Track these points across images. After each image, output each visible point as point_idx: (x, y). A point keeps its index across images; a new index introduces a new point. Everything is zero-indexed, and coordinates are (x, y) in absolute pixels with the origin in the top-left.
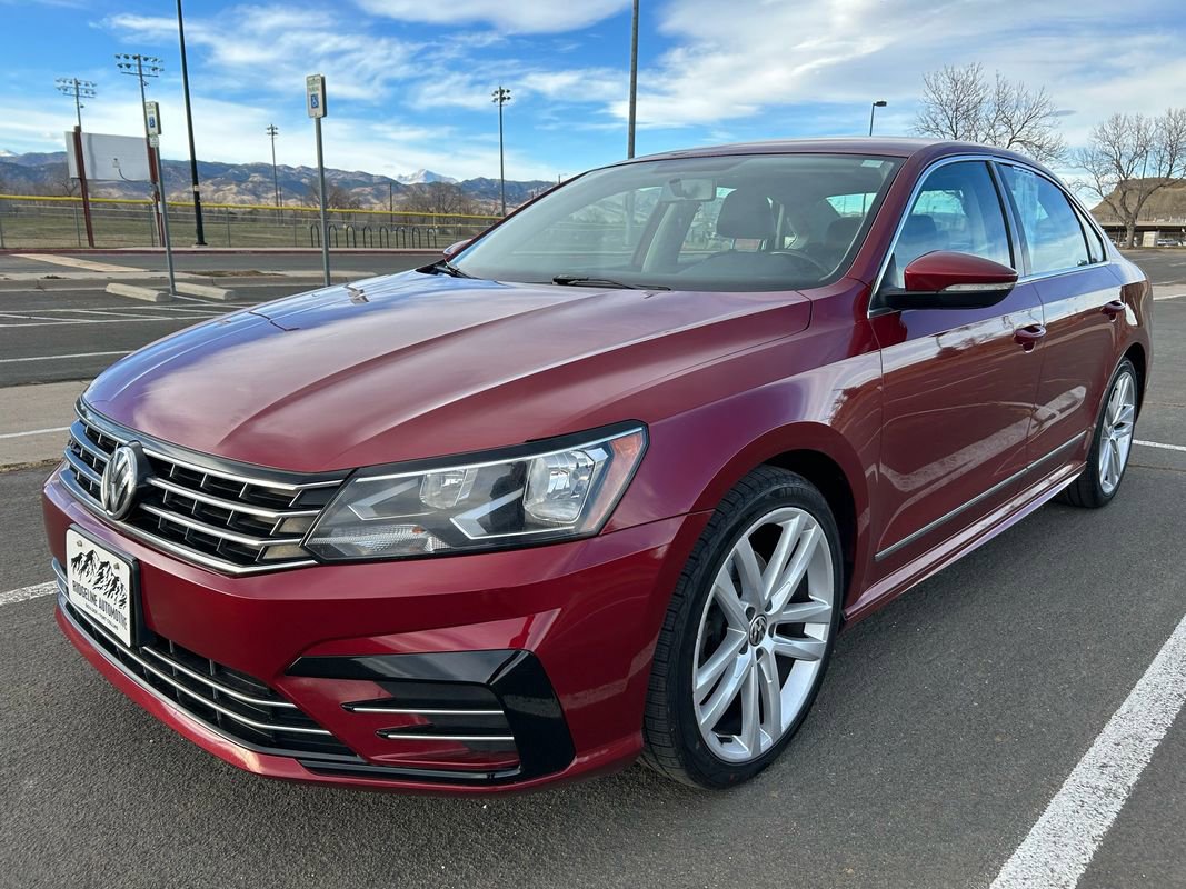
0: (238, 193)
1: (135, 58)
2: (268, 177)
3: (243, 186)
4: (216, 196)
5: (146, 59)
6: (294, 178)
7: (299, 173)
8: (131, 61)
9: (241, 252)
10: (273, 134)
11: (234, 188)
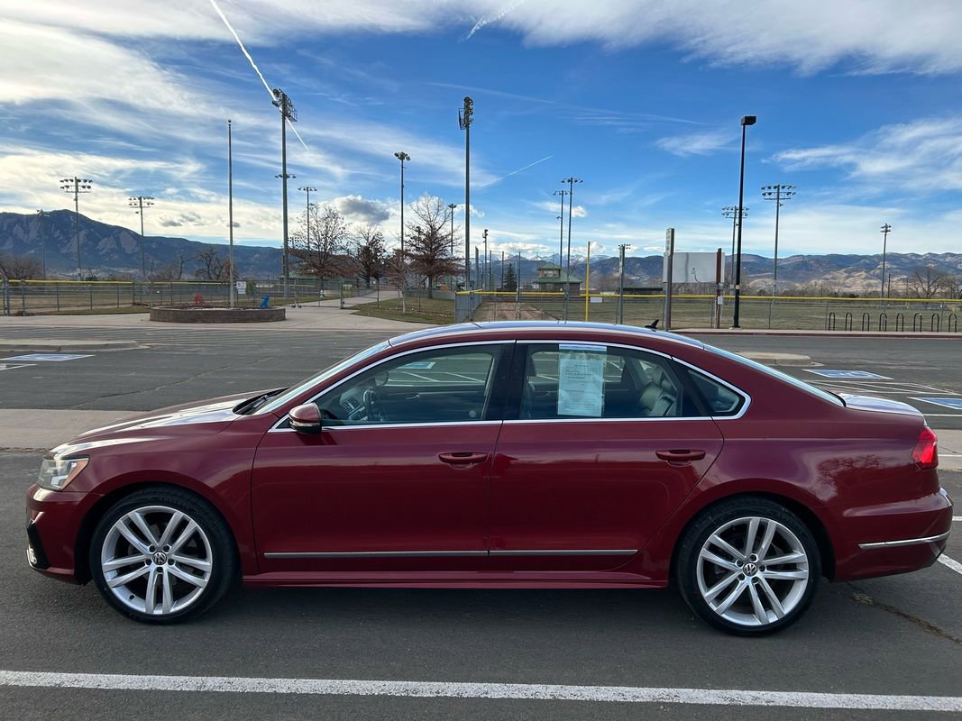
0: (867, 278)
1: (775, 188)
2: (895, 264)
3: (872, 272)
4: (848, 281)
5: (783, 187)
6: (919, 264)
7: (926, 259)
8: (772, 190)
9: (757, 334)
10: (886, 231)
11: (864, 274)
